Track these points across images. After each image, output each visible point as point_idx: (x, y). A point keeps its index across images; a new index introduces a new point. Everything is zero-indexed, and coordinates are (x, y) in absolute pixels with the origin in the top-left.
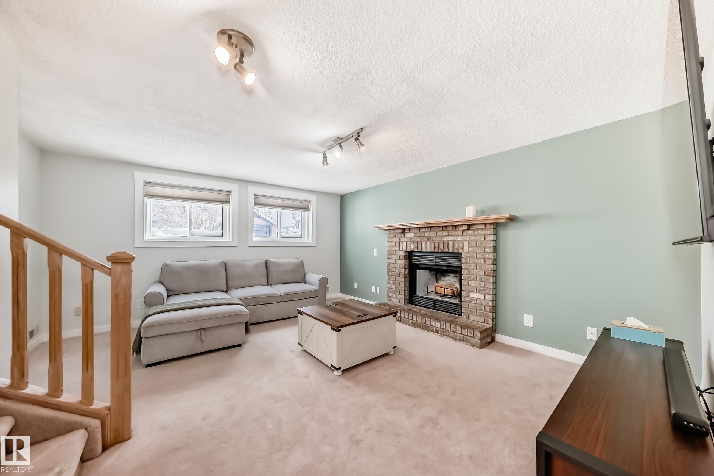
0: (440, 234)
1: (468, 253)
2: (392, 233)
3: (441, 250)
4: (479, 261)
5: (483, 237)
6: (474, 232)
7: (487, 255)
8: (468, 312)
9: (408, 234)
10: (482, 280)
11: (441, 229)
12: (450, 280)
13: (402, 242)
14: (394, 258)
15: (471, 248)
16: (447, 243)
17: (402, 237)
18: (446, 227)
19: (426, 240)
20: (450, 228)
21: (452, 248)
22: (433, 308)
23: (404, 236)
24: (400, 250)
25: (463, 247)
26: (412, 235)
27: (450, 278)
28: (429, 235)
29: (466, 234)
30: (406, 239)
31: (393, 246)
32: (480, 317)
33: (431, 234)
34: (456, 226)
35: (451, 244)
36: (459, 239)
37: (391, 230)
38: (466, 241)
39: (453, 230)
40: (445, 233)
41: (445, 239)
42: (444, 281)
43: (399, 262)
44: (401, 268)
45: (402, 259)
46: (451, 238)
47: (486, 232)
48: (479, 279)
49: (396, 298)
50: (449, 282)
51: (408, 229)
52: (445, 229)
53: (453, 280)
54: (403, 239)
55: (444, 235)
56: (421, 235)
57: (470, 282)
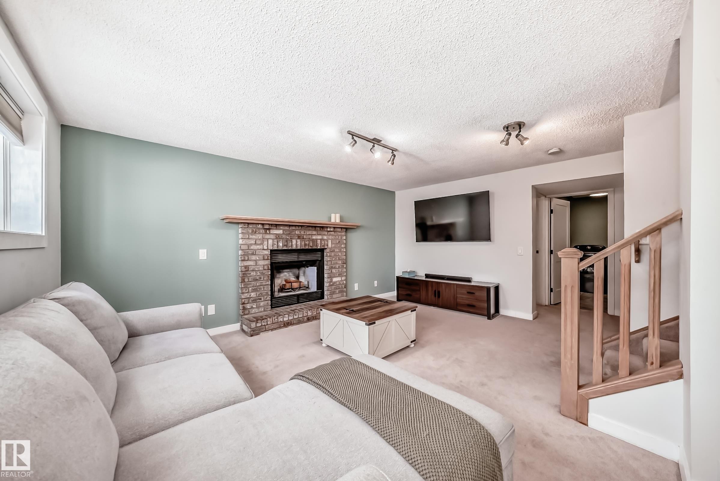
0: (309, 232)
1: (332, 248)
2: (250, 228)
3: (311, 247)
4: (338, 254)
5: (340, 237)
6: (335, 233)
7: (343, 249)
8: (332, 293)
9: (274, 230)
10: (340, 267)
11: (311, 228)
12: (285, 276)
13: (267, 240)
14: (255, 259)
15: (333, 245)
16: (316, 241)
17: (266, 233)
18: (315, 227)
19: (297, 238)
20: (319, 228)
21: (320, 245)
22: (297, 302)
23: (270, 233)
24: (263, 249)
25: (328, 244)
26: (280, 232)
27: (286, 274)
28: (300, 233)
29: (329, 234)
30: (272, 237)
31: (251, 244)
32: (339, 294)
33: (301, 232)
34: (323, 227)
35: (319, 241)
36: (325, 237)
37: (248, 223)
38: (330, 239)
39: (320, 230)
40: (314, 233)
41: (314, 237)
42: (279, 278)
43: (262, 263)
44: (265, 270)
45: (268, 259)
46: (319, 237)
47: (342, 233)
48: (338, 267)
49: (258, 307)
50: (285, 277)
51: (275, 225)
52: (314, 229)
53: (288, 275)
54: (267, 236)
55: (313, 234)
56: (292, 232)
57: (333, 270)
